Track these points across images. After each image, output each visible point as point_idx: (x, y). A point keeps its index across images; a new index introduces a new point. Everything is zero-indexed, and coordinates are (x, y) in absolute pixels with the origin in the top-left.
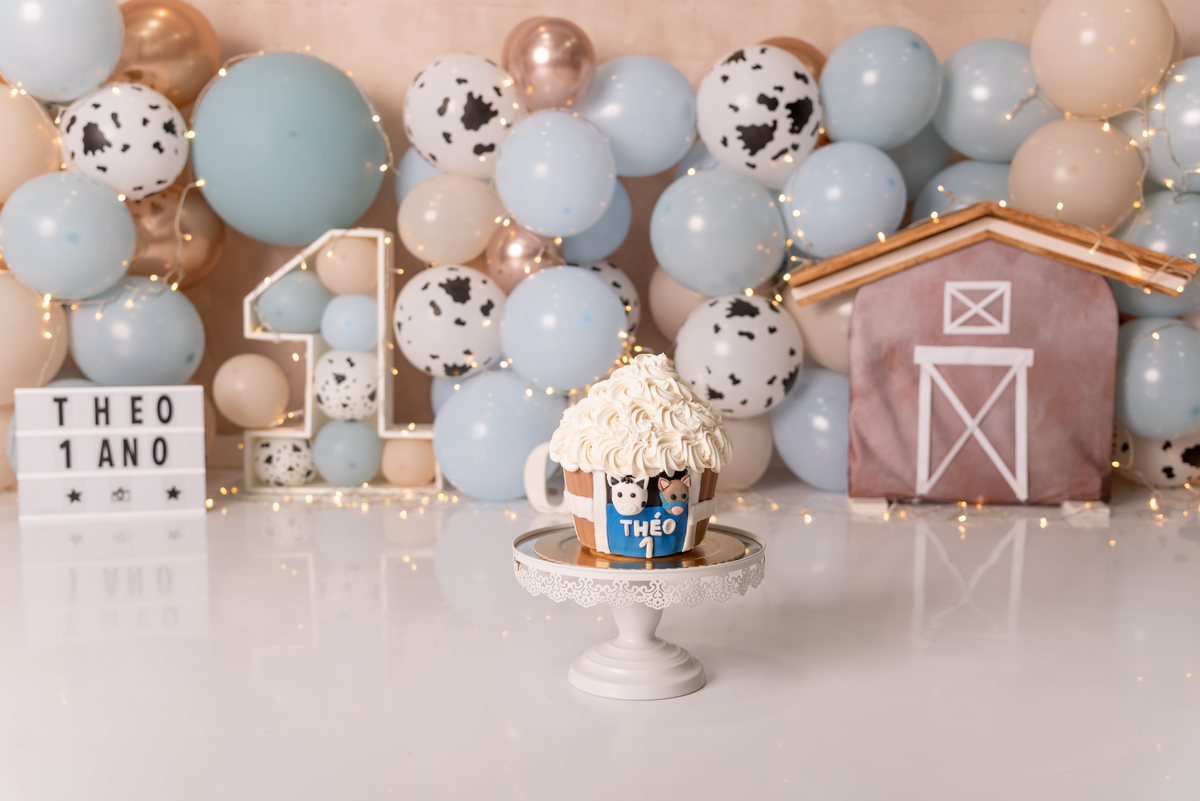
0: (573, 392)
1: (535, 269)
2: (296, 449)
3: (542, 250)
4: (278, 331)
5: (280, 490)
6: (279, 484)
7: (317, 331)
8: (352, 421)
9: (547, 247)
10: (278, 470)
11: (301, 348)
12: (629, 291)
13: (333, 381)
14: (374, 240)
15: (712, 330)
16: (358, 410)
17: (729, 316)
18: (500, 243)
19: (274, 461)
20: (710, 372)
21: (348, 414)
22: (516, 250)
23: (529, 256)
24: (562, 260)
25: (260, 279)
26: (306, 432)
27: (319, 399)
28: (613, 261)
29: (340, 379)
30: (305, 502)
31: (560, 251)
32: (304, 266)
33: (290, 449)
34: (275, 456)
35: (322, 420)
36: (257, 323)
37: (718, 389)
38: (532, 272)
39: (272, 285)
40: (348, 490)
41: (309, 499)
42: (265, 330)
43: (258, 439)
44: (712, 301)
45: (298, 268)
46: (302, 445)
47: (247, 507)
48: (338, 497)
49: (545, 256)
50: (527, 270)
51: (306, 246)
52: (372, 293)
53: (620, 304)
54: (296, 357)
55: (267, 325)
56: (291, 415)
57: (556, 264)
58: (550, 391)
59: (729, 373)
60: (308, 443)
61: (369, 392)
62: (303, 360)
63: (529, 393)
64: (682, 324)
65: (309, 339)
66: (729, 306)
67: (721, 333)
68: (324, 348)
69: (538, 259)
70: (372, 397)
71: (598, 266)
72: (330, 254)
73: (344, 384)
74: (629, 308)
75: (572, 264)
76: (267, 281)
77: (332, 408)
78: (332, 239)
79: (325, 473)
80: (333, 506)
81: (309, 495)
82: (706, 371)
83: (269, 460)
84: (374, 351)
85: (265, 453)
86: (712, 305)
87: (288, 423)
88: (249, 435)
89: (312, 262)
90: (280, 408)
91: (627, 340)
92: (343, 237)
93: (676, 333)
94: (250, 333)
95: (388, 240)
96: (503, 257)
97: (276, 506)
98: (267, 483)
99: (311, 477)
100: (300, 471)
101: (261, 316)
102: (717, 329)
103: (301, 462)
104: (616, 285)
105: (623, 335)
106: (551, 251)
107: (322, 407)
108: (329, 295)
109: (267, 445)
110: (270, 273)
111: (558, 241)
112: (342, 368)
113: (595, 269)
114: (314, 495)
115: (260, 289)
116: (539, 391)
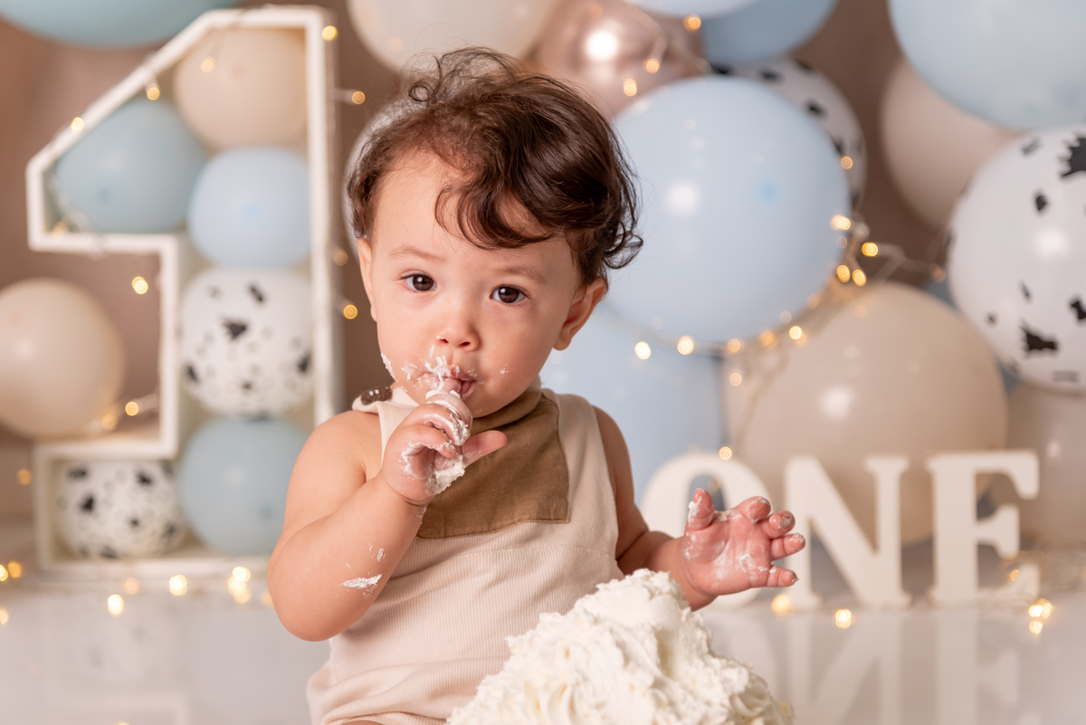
0: (735, 345)
1: (648, 87)
2: (144, 480)
3: (660, 45)
4: (100, 230)
5: (113, 568)
6: (109, 555)
7: (180, 228)
8: (262, 418)
9: (669, 37)
10: (109, 526)
11: (151, 266)
12: (841, 120)
13: (221, 335)
14: (299, 34)
15: (1030, 205)
16: (276, 392)
17: (1066, 175)
18: (569, 32)
19: (100, 507)
20: (1027, 294)
21: (253, 403)
22: (603, 44)
23: (632, 58)
24: (702, 64)
25: (65, 122)
26: (165, 442)
27: (191, 373)
28: (805, 59)
29: (237, 330)
30: (167, 594)
31: (697, 41)
32: (153, 92)
33: (131, 481)
34: (101, 495)
35: (196, 418)
36: (55, 218)
37: (1045, 330)
38: (642, 92)
39: (87, 134)
40: (260, 564)
41: (178, 586)
42: (72, 229)
43: (58, 463)
44: (1026, 141)
45: (141, 95)
46: (155, 472)
47: (45, 606)
48: (239, 579)
49: (668, 57)
50: (630, 87)
51: (157, 46)
52: (297, 143)
53: (828, 150)
54: (140, 286)
55: (78, 217)
56: (133, 408)
57: (690, 73)
58: (686, 346)
59: (1069, 296)
60: (169, 467)
61: (294, 356)
62: (155, 294)
63: (643, 350)
64: (963, 190)
65: (167, 247)
66: (1067, 153)
67: (1051, 211)
68: (195, 264)
69: (653, 65)
70: (304, 365)
71: (775, 68)
72: (207, 65)
73: (245, 340)
74: (848, 162)
75: (722, 71)
76: (78, 126)
77: (220, 391)
78: (211, 32)
79: (206, 526)
80: (230, 601)
81: (177, 578)
82: (1019, 296)
83: (89, 505)
84: (303, 268)
85: (78, 491)
86: (1027, 150)
87: (126, 424)
88: (44, 453)
89: (167, 80)
90: (108, 393)
91: (849, 235)
92: (234, 28)
93: (948, 208)
94: (41, 238)
95: (331, 32)
96: (577, 59)
97: (115, 604)
98: (84, 554)
99: (178, 539)
100: (154, 527)
101: (64, 200)
102: (1041, 203)
103: (156, 506)
104: (814, 109)
105: (842, 222)
106: (680, 45)
107: (196, 391)
108: (203, 150)
109: (80, 474)
110: (80, 111)
111: (694, 23)
112: (242, 308)
113: (769, 77)
114: (190, 578)
115: (63, 142)
116: (664, 346)
